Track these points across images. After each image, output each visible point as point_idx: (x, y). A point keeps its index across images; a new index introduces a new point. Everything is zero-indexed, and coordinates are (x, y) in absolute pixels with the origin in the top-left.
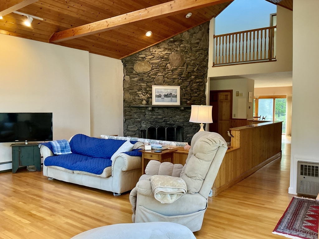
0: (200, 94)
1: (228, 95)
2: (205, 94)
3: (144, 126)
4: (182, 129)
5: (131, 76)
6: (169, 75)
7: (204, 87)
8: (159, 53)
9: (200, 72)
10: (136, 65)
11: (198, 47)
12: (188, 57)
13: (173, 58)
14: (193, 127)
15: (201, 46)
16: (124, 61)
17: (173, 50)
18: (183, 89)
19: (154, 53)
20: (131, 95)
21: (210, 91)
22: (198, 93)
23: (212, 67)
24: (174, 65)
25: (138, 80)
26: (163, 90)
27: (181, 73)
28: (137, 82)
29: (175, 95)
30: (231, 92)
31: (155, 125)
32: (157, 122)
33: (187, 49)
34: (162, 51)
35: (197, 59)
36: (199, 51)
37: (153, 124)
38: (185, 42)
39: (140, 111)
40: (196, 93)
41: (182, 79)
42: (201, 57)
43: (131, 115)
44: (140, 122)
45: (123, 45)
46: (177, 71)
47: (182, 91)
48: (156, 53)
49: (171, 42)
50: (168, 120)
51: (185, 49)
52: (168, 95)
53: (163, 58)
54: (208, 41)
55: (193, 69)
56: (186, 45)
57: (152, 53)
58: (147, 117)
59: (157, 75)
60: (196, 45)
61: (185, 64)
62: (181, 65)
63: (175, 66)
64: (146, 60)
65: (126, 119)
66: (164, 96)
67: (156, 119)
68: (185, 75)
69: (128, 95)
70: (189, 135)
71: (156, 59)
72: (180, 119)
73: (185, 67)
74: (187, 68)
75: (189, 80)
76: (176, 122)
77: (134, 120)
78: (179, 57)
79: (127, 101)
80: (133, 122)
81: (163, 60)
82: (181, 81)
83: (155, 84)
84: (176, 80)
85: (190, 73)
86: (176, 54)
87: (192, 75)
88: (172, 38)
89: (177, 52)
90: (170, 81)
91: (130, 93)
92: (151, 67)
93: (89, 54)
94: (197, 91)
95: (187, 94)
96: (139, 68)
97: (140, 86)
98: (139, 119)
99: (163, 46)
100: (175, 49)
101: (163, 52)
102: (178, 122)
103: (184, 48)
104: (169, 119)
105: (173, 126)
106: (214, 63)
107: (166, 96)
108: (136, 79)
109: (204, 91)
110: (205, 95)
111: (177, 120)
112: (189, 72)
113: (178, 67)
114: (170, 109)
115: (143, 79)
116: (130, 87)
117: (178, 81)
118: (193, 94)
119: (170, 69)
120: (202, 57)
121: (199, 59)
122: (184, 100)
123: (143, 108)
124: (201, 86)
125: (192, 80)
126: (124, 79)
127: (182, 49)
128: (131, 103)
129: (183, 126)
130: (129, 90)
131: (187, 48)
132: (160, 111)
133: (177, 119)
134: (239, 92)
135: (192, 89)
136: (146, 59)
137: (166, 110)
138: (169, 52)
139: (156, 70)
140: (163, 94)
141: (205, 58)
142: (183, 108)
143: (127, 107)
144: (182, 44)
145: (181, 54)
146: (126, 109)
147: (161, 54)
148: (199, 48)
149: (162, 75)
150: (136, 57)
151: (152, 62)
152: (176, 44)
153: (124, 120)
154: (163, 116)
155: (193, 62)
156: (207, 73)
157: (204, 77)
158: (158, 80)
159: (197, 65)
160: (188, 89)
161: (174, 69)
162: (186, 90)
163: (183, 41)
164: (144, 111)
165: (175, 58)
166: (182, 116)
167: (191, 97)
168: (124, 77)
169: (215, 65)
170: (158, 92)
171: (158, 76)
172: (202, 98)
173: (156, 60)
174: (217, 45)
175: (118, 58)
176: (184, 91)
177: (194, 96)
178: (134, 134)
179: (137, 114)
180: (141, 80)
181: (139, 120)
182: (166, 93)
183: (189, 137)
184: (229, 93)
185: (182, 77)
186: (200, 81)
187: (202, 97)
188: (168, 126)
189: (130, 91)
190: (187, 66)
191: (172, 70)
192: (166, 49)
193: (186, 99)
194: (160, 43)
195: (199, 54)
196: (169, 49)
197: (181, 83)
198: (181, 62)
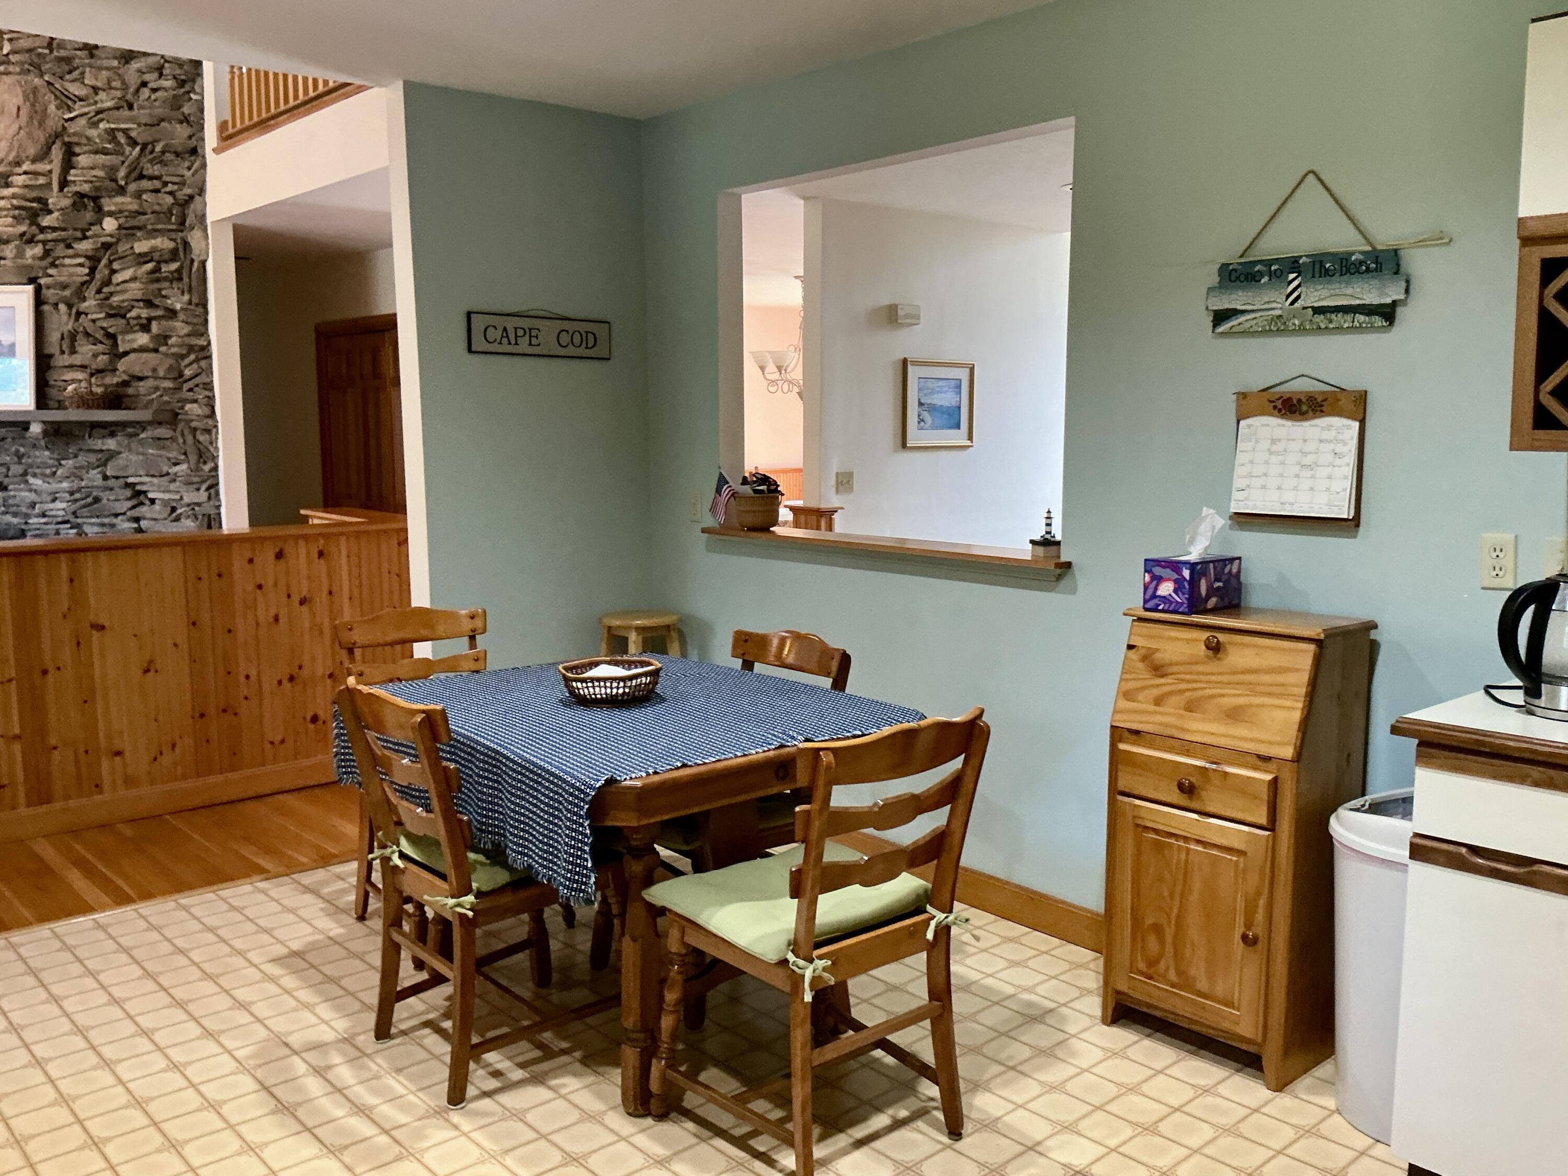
0: (169, 338)
2: (201, 334)
7: (186, 287)
9: (157, 191)
12: (81, 92)
22: (155, 327)
23: (214, 150)
27: (32, 201)
29: (4, 342)
35: (131, 107)
40: (146, 328)
41: (44, 242)
42: (154, 90)
55: (105, 174)
61: (53, 142)
62: (32, 151)
68: (64, 215)
72: (55, 495)
73: (55, 164)
74: (66, 168)
75: (85, 246)
76: (27, 516)
78: (17, 100)
82: (38, 250)
84: (10, 251)
85: (92, 197)
87: (110, 214)
94: (145, 313)
95: (87, 334)
102: (44, 515)
112: (81, 195)
113: (14, 164)
118: (126, 337)
120: (159, 94)
121: (141, 107)
122: (69, 376)
124: (168, 279)
125: (105, 244)
133: (32, 497)
135: (115, 299)
141: (184, 97)
142: (35, 429)
145: (29, 81)
155: (102, 125)
156: (202, 191)
157: (183, 223)
159: (134, 143)
160: (90, 303)
162: (77, 314)
166: (64, 478)
167: (117, 355)
172: (187, 361)
176: (64, 318)
177: (134, 350)
185: (42, 230)
186: (153, 250)
187: (183, 357)
190: (69, 154)
193: (83, 367)
195: (140, 71)
197: (38, 263)
198: (29, 134)
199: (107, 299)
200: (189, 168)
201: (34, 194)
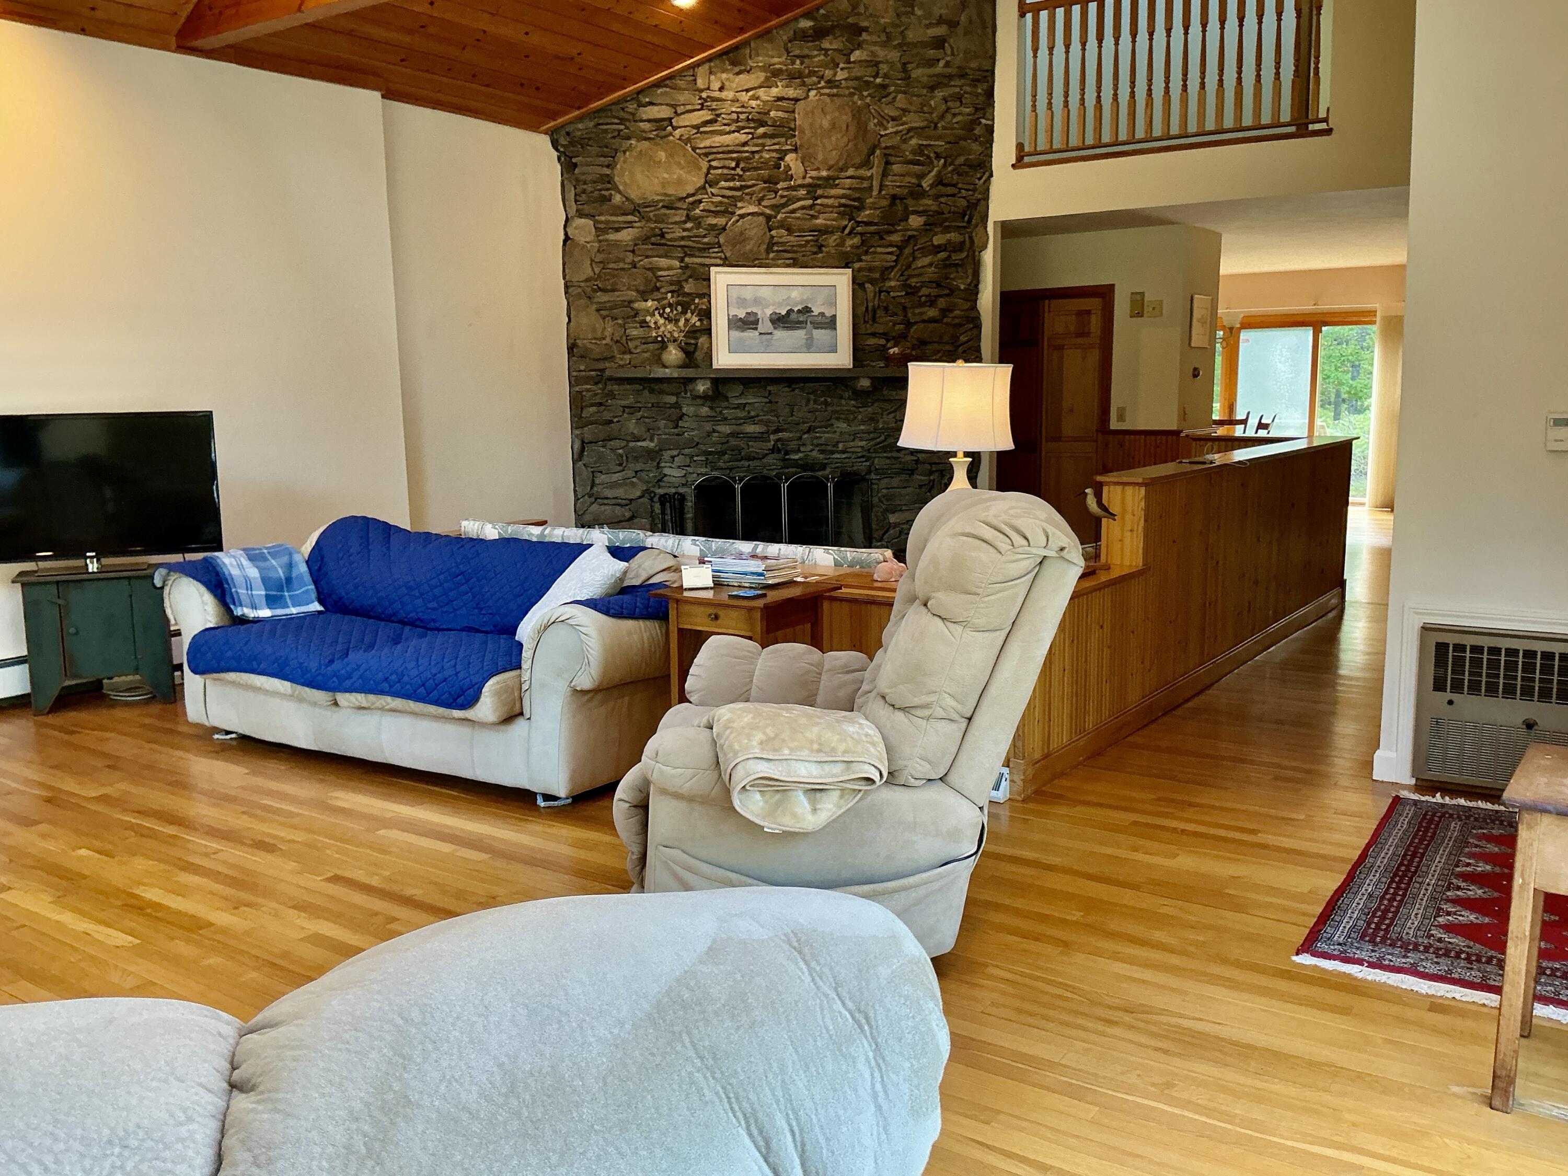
0: (951, 311)
1: (1088, 312)
2: (974, 308)
3: (673, 473)
4: (864, 485)
5: (603, 218)
6: (793, 211)
7: (970, 271)
8: (744, 97)
9: (953, 195)
10: (625, 162)
11: (942, 63)
12: (894, 113)
13: (811, 124)
14: (919, 478)
15: (958, 61)
16: (563, 141)
17: (815, 79)
18: (868, 286)
19: (716, 94)
20: (604, 318)
21: (1003, 294)
22: (942, 303)
23: (1013, 166)
24: (820, 157)
25: (638, 239)
26: (764, 293)
27: (854, 200)
28: (633, 251)
29: (827, 315)
30: (1105, 293)
31: (731, 469)
32: (738, 455)
33: (886, 76)
34: (760, 87)
35: (936, 127)
36: (947, 85)
37: (721, 464)
38: (874, 38)
39: (654, 399)
40: (932, 303)
41: (861, 234)
42: (954, 115)
43: (611, 422)
44: (654, 455)
45: (557, 57)
46: (833, 192)
47: (860, 293)
48: (724, 95)
49: (803, 36)
50: (793, 445)
51: (876, 76)
52: (793, 316)
53: (762, 124)
54: (989, 30)
55: (914, 181)
56: (881, 53)
57: (704, 95)
58: (691, 429)
59: (733, 213)
60: (932, 53)
61: (873, 153)
62: (857, 161)
63: (825, 161)
64: (678, 132)
65: (583, 442)
66: (773, 321)
67: (733, 442)
68: (878, 212)
69: (589, 319)
70: (897, 514)
71: (727, 128)
72: (855, 436)
73: (875, 171)
74: (884, 175)
75: (896, 238)
76: (833, 452)
77: (623, 444)
78: (846, 118)
79: (587, 349)
80: (621, 456)
81: (764, 135)
82: (856, 240)
83: (726, 262)
84: (832, 240)
85: (902, 199)
86: (827, 99)
87: (915, 212)
88: (807, 15)
89: (835, 91)
90: (800, 246)
91: (598, 310)
92: (705, 170)
93: (384, 108)
94: (934, 292)
95: (886, 309)
96: (639, 176)
97: (650, 274)
98: (652, 440)
99: (761, 60)
100: (822, 77)
101: (761, 92)
102: (844, 452)
103: (870, 71)
104: (800, 438)
105: (820, 473)
106: (1020, 146)
107: (781, 321)
108: (626, 235)
109: (973, 291)
110: (973, 315)
111: (838, 442)
112: (894, 197)
113: (841, 170)
114: (802, 389)
115: (662, 235)
116: (599, 276)
117: (842, 243)
118: (917, 311)
119: (800, 182)
120: (959, 118)
121: (944, 128)
122: (872, 341)
123: (665, 386)
124: (956, 265)
125: (910, 237)
126: (566, 234)
127: (858, 72)
128: (605, 359)
129: (869, 472)
130: (595, 291)
131: (884, 68)
132: (753, 399)
133: (836, 436)
134: (1147, 298)
135: (913, 281)
136: (675, 128)
137: (783, 394)
138: (791, 93)
139: (730, 189)
140: (769, 312)
141: (976, 122)
142: (865, 383)
143: (587, 380)
144: (859, 46)
145: (854, 103)
146: (580, 392)
147: (753, 103)
148: (949, 70)
149: (762, 214)
150: (622, 121)
151: (707, 143)
152: (826, 50)
153: (577, 446)
154: (767, 423)
155: (914, 142)
156: (987, 199)
157: (969, 221)
158: (741, 238)
159: (938, 156)
160: (893, 283)
161: (819, 178)
162: (880, 292)
163: (866, 29)
164: (672, 399)
165: (826, 124)
166: (863, 422)
167: (909, 324)
168: (565, 226)
169: (1026, 159)
170: (742, 302)
171: (742, 216)
172: (962, 330)
173: (729, 133)
174: (1035, 50)
175: (533, 127)
176: (870, 295)
177: (923, 321)
178: (628, 515)
179: (639, 415)
180: (653, 240)
181: (652, 445)
182: (780, 305)
183: (896, 525)
184: (1094, 304)
185: (859, 223)
186: (949, 241)
187: (961, 325)
188: (798, 474)
189: (602, 297)
190: (887, 163)
191: (809, 185)
192: (776, 73)
193: (884, 334)
194: (746, 43)
195: (945, 100)
196: (793, 77)
197: (854, 251)
198: (856, 145)
199: (907, 280)
200: (980, 179)
201: (857, 195)
